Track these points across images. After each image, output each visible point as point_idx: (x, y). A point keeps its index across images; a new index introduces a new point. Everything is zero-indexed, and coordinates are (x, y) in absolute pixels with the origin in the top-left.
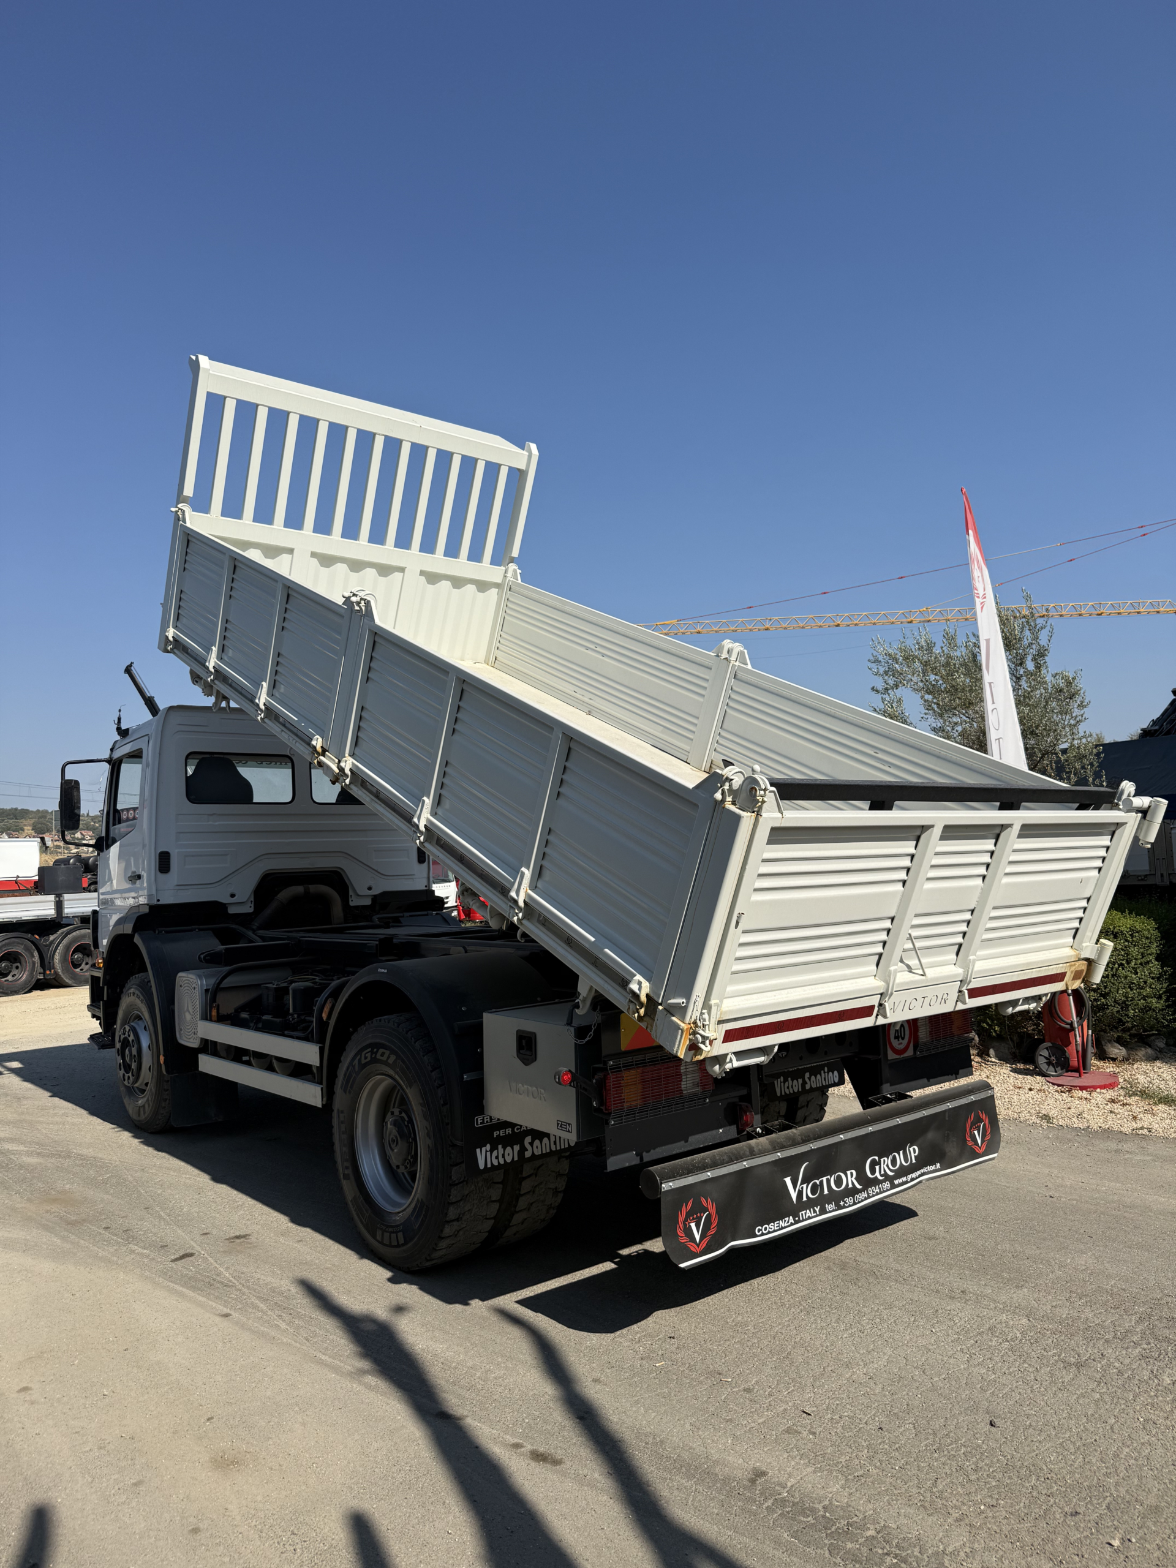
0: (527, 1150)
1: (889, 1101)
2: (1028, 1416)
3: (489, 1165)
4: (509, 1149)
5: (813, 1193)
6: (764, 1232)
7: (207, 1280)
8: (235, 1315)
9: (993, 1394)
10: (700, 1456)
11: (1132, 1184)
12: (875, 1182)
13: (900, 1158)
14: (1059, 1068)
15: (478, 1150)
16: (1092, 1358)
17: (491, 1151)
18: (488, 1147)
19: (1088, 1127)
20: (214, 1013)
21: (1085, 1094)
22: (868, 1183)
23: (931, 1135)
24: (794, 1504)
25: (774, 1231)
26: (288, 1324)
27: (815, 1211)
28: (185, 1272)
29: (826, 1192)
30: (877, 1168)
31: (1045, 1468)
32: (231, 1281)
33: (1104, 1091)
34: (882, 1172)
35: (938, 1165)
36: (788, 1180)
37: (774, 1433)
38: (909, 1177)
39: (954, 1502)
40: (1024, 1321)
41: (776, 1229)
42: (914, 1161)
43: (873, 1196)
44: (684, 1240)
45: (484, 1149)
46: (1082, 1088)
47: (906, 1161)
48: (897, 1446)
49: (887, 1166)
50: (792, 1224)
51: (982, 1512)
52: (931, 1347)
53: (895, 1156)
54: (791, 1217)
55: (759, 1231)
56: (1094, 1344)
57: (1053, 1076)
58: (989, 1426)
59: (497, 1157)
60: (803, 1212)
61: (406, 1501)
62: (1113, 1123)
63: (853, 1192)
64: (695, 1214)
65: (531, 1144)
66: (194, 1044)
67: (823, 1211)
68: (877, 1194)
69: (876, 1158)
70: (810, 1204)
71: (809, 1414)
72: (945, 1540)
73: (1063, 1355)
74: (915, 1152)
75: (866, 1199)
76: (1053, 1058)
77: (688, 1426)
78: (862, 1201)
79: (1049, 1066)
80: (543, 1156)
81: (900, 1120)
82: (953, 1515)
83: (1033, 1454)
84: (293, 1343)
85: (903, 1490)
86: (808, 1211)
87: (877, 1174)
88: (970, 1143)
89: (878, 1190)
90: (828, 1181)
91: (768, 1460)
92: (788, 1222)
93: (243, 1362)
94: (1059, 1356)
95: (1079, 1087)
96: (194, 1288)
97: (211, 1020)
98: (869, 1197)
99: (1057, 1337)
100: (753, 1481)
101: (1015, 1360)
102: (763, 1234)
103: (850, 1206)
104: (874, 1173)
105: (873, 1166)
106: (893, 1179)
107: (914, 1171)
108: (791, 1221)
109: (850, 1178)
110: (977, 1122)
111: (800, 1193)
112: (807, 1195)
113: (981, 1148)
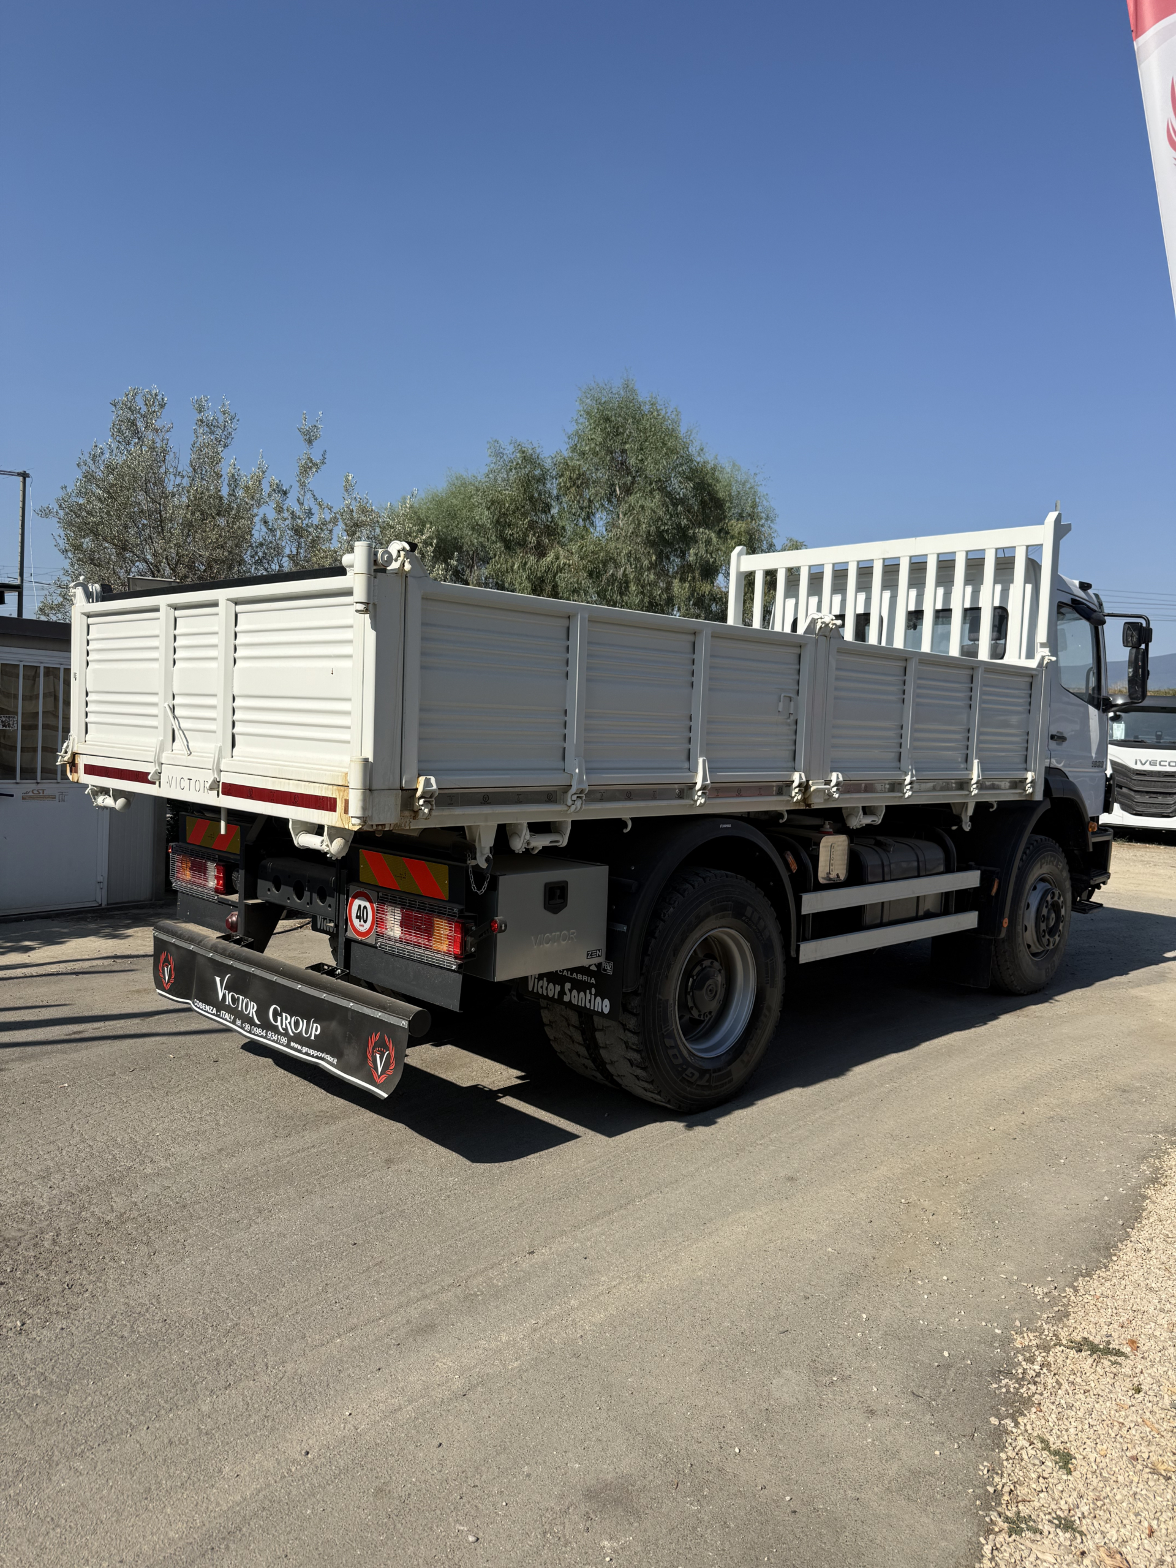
12: (275, 1029)
13: (303, 1025)
22: (267, 1026)
23: (334, 1025)
27: (230, 1018)
29: (240, 1009)
30: (279, 1018)
34: (284, 1026)
35: (336, 1061)
36: (218, 979)
38: (305, 1050)
42: (313, 1038)
43: (269, 1040)
47: (306, 1033)
49: (290, 1023)
50: (213, 1014)
53: (297, 1020)
54: (215, 1009)
60: (224, 1012)
63: (252, 1022)
67: (234, 1022)
68: (273, 1041)
69: (279, 1009)
70: (229, 1009)
74: (316, 1030)
75: (262, 1036)
78: (257, 1035)
81: (324, 996)
86: (227, 1014)
87: (279, 1024)
88: (370, 1065)
89: (276, 1039)
92: (212, 1011)
98: (265, 1038)
103: (246, 1031)
104: (276, 1021)
105: (276, 1014)
106: (291, 1039)
107: (310, 1048)
108: (214, 1011)
109: (252, 1009)
110: (382, 1046)
111: (224, 996)
112: (229, 1000)
113: (379, 1077)
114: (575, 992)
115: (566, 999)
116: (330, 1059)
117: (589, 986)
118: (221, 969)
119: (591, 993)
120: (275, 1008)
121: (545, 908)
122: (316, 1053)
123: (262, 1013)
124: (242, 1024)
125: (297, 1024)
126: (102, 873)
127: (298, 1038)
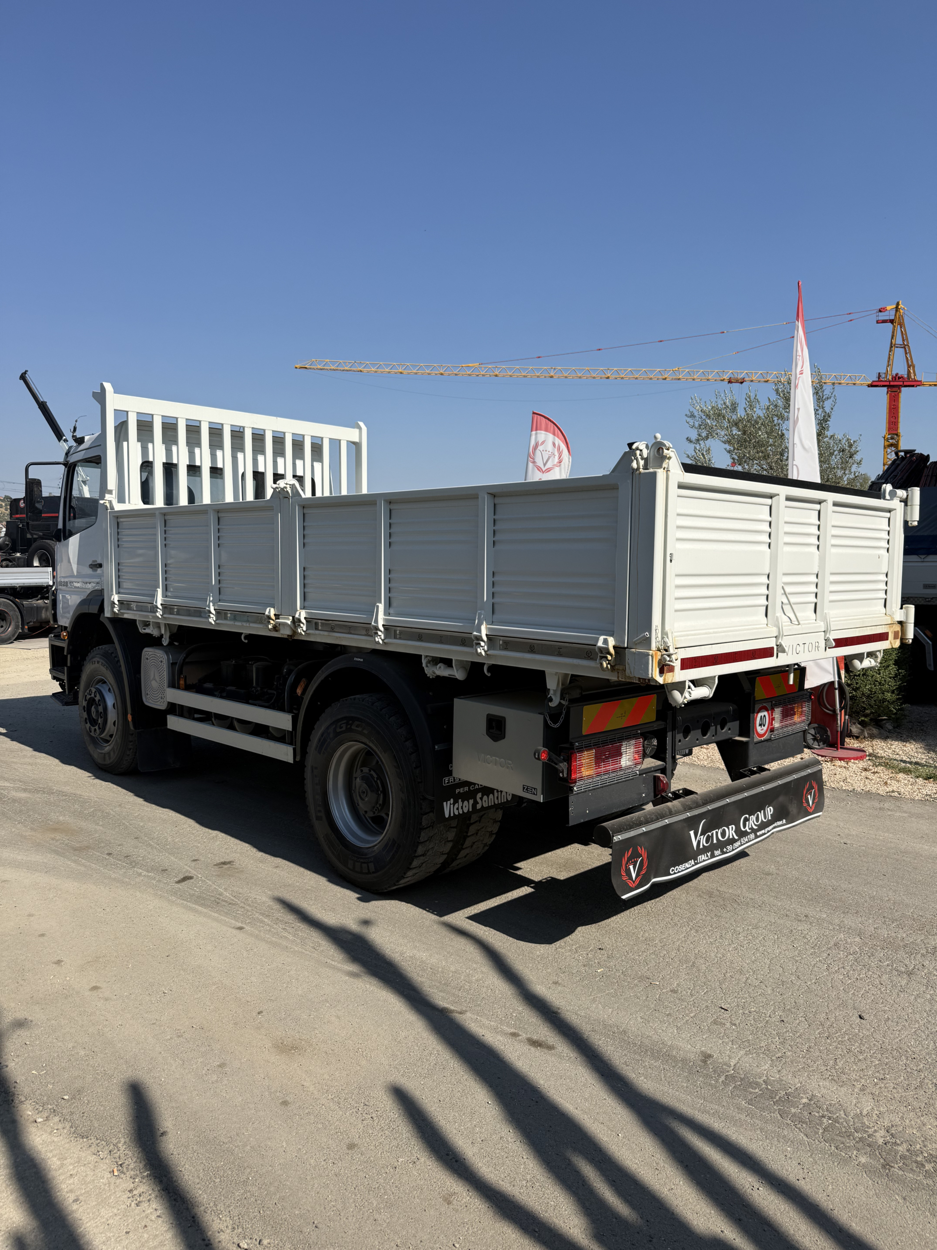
0: (478, 803)
1: (754, 773)
2: (885, 1011)
3: (452, 815)
4: (466, 803)
5: (707, 842)
6: (676, 872)
7: (213, 899)
8: (247, 928)
9: (853, 993)
10: (658, 1042)
11: (900, 835)
12: (745, 834)
13: (761, 815)
14: (822, 743)
15: (445, 803)
16: (917, 968)
17: (454, 804)
18: (452, 801)
19: (854, 789)
20: (182, 682)
21: (843, 763)
22: (741, 834)
23: (781, 799)
24: (742, 1079)
25: (682, 871)
26: (294, 936)
27: (707, 856)
28: (192, 892)
29: (715, 841)
30: (747, 823)
31: (909, 1050)
32: (233, 900)
33: (857, 762)
34: (750, 827)
35: (784, 821)
36: (692, 833)
37: (705, 1024)
38: (767, 830)
39: (854, 1076)
40: (857, 939)
41: (683, 869)
42: (770, 818)
43: (744, 844)
44: (625, 878)
45: (449, 802)
46: (841, 759)
47: (765, 819)
48: (798, 1034)
49: (753, 822)
50: (693, 866)
51: (876, 1084)
52: (797, 959)
53: (758, 814)
54: (693, 860)
55: (673, 870)
56: (914, 957)
57: (817, 748)
58: (859, 1019)
59: (458, 809)
60: (700, 857)
61: (445, 1078)
62: (871, 787)
63: (732, 841)
64: (632, 859)
65: (481, 799)
66: (162, 706)
67: (713, 856)
68: (747, 842)
70: (705, 850)
71: (727, 1010)
72: (859, 1105)
73: (895, 965)
74: (771, 811)
75: (740, 846)
76: (818, 735)
77: (639, 1019)
78: (738, 848)
79: (814, 741)
80: (489, 808)
82: (857, 1086)
83: (897, 1040)
84: (304, 951)
85: (815, 1068)
86: (703, 856)
87: (747, 828)
88: (805, 805)
89: (747, 840)
90: (717, 833)
91: (710, 1046)
92: (691, 864)
93: (269, 967)
94: (892, 966)
95: (838, 758)
96: (202, 905)
97: (179, 688)
98: (742, 845)
99: (885, 951)
100: (705, 1062)
101: (862, 969)
102: (675, 873)
103: (730, 852)
104: (745, 827)
105: (744, 822)
106: (756, 831)
107: (769, 826)
109: (731, 832)
110: (810, 789)
111: (699, 843)
112: (704, 842)
113: (811, 808)
116: (780, 824)
120: (744, 818)
122: (772, 828)
124: (723, 850)
125: (757, 818)
127: (761, 826)
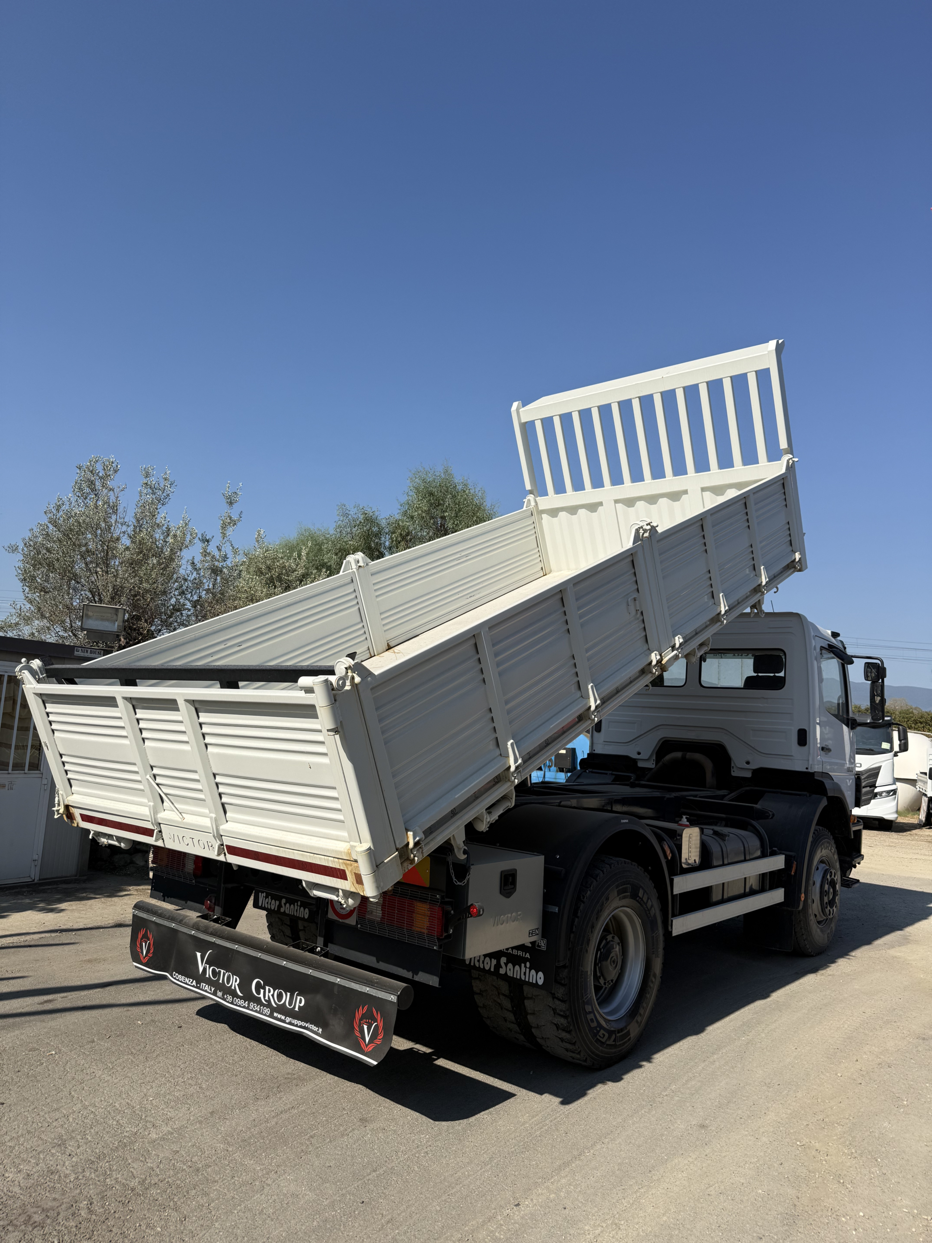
0: (283, 908)
5: (213, 975)
6: (177, 978)
12: (258, 1001)
13: (286, 998)
22: (249, 997)
23: (319, 998)
27: (211, 990)
29: (221, 981)
30: (262, 991)
34: (267, 998)
35: (320, 1030)
36: (199, 955)
38: (288, 1020)
42: (297, 1009)
43: (252, 1010)
47: (290, 1004)
49: (273, 996)
50: (193, 986)
53: (281, 992)
54: (194, 981)
55: (175, 975)
60: (204, 984)
63: (233, 994)
64: (145, 938)
67: (215, 994)
68: (256, 1011)
69: (262, 982)
70: (209, 982)
74: (300, 1002)
75: (244, 1007)
78: (239, 1006)
81: (310, 972)
86: (207, 986)
87: (261, 996)
88: (358, 1033)
89: (258, 1010)
90: (224, 974)
92: (192, 983)
98: (248, 1008)
103: (228, 1002)
104: (259, 993)
105: (259, 987)
106: (273, 1010)
107: (294, 1018)
108: (194, 983)
109: (235, 982)
110: (369, 1018)
111: (205, 970)
112: (209, 973)
113: (367, 1046)
114: (510, 966)
115: (502, 971)
116: (315, 1029)
117: (524, 960)
118: (203, 945)
119: (525, 967)
120: (258, 982)
121: (501, 893)
122: (300, 1023)
123: (245, 985)
124: (223, 995)
125: (280, 997)
126: (37, 854)
127: (282, 1009)
